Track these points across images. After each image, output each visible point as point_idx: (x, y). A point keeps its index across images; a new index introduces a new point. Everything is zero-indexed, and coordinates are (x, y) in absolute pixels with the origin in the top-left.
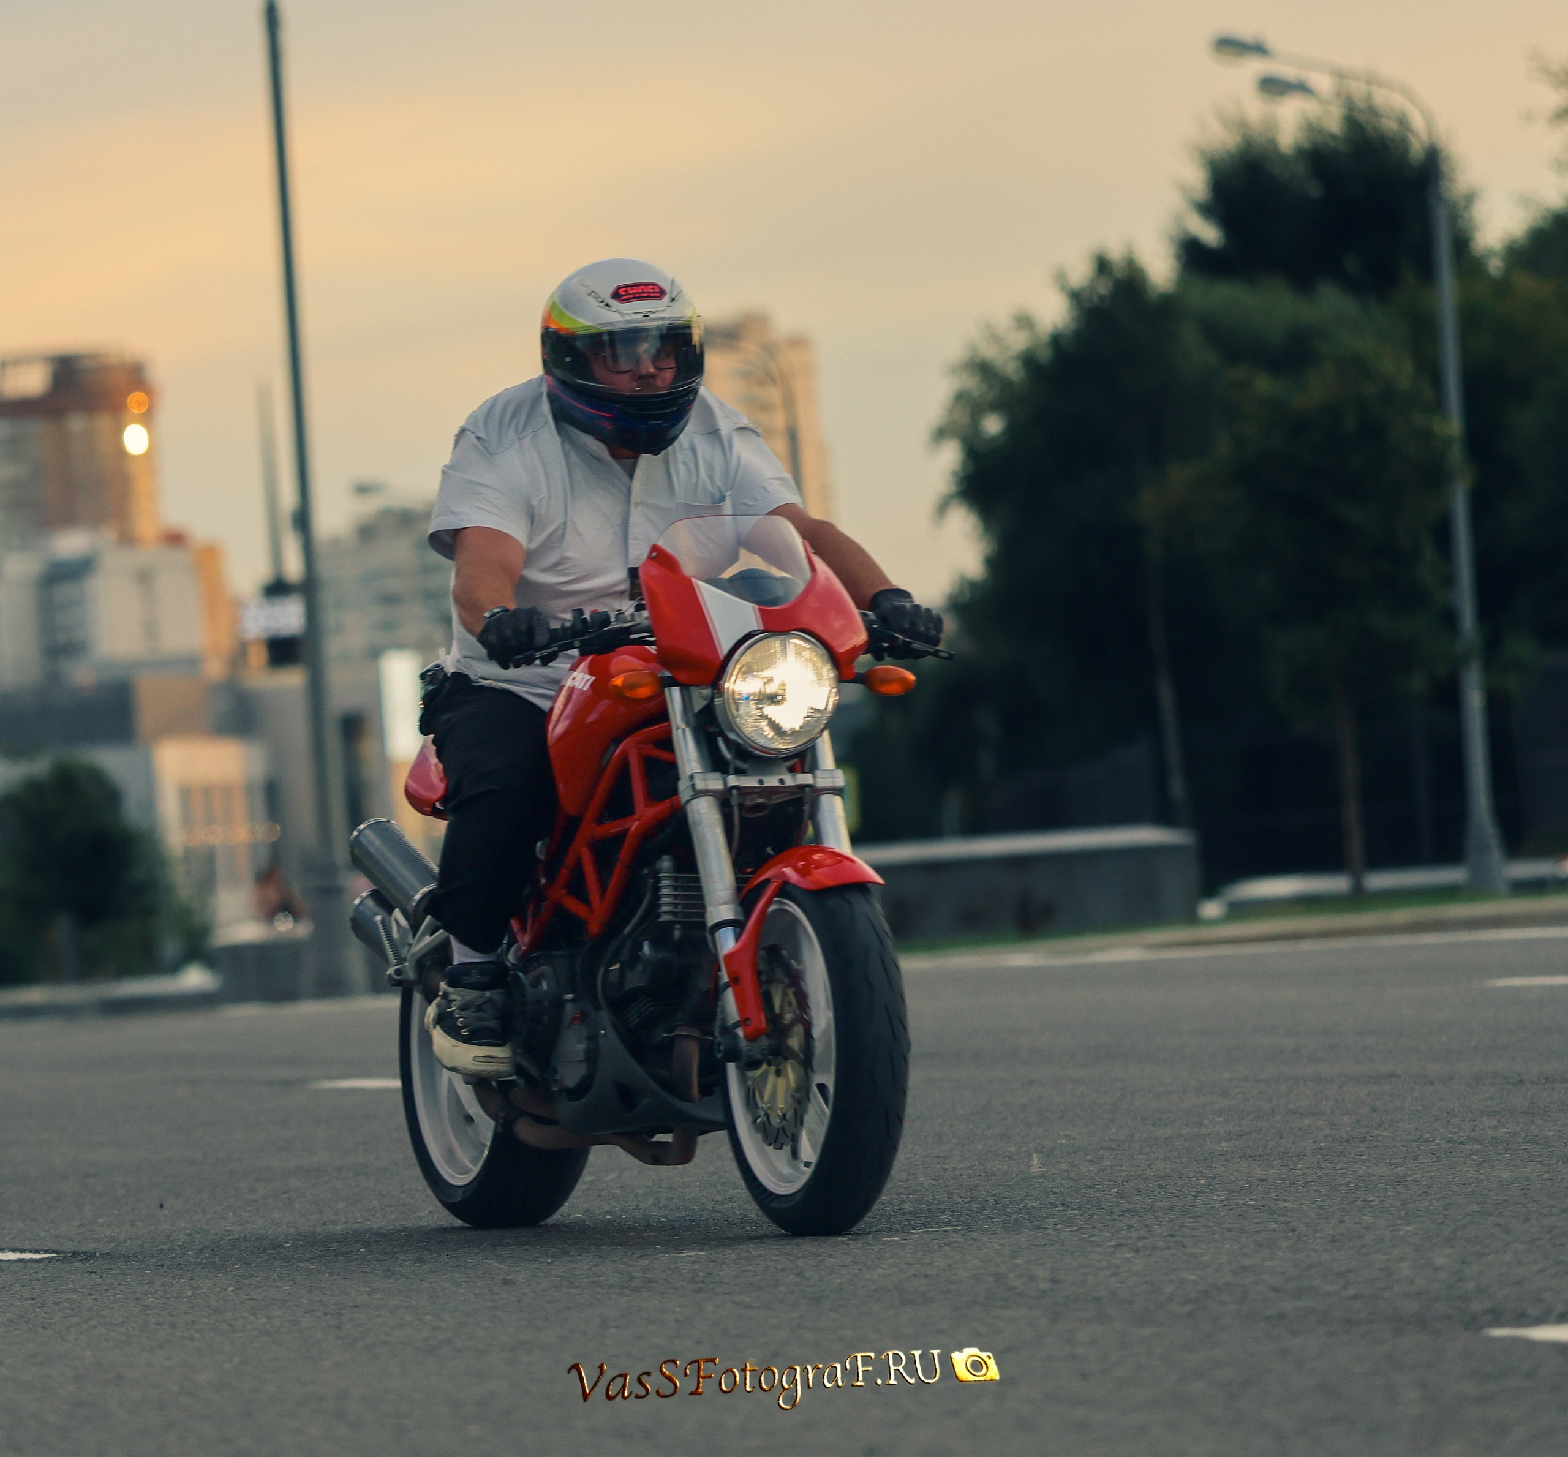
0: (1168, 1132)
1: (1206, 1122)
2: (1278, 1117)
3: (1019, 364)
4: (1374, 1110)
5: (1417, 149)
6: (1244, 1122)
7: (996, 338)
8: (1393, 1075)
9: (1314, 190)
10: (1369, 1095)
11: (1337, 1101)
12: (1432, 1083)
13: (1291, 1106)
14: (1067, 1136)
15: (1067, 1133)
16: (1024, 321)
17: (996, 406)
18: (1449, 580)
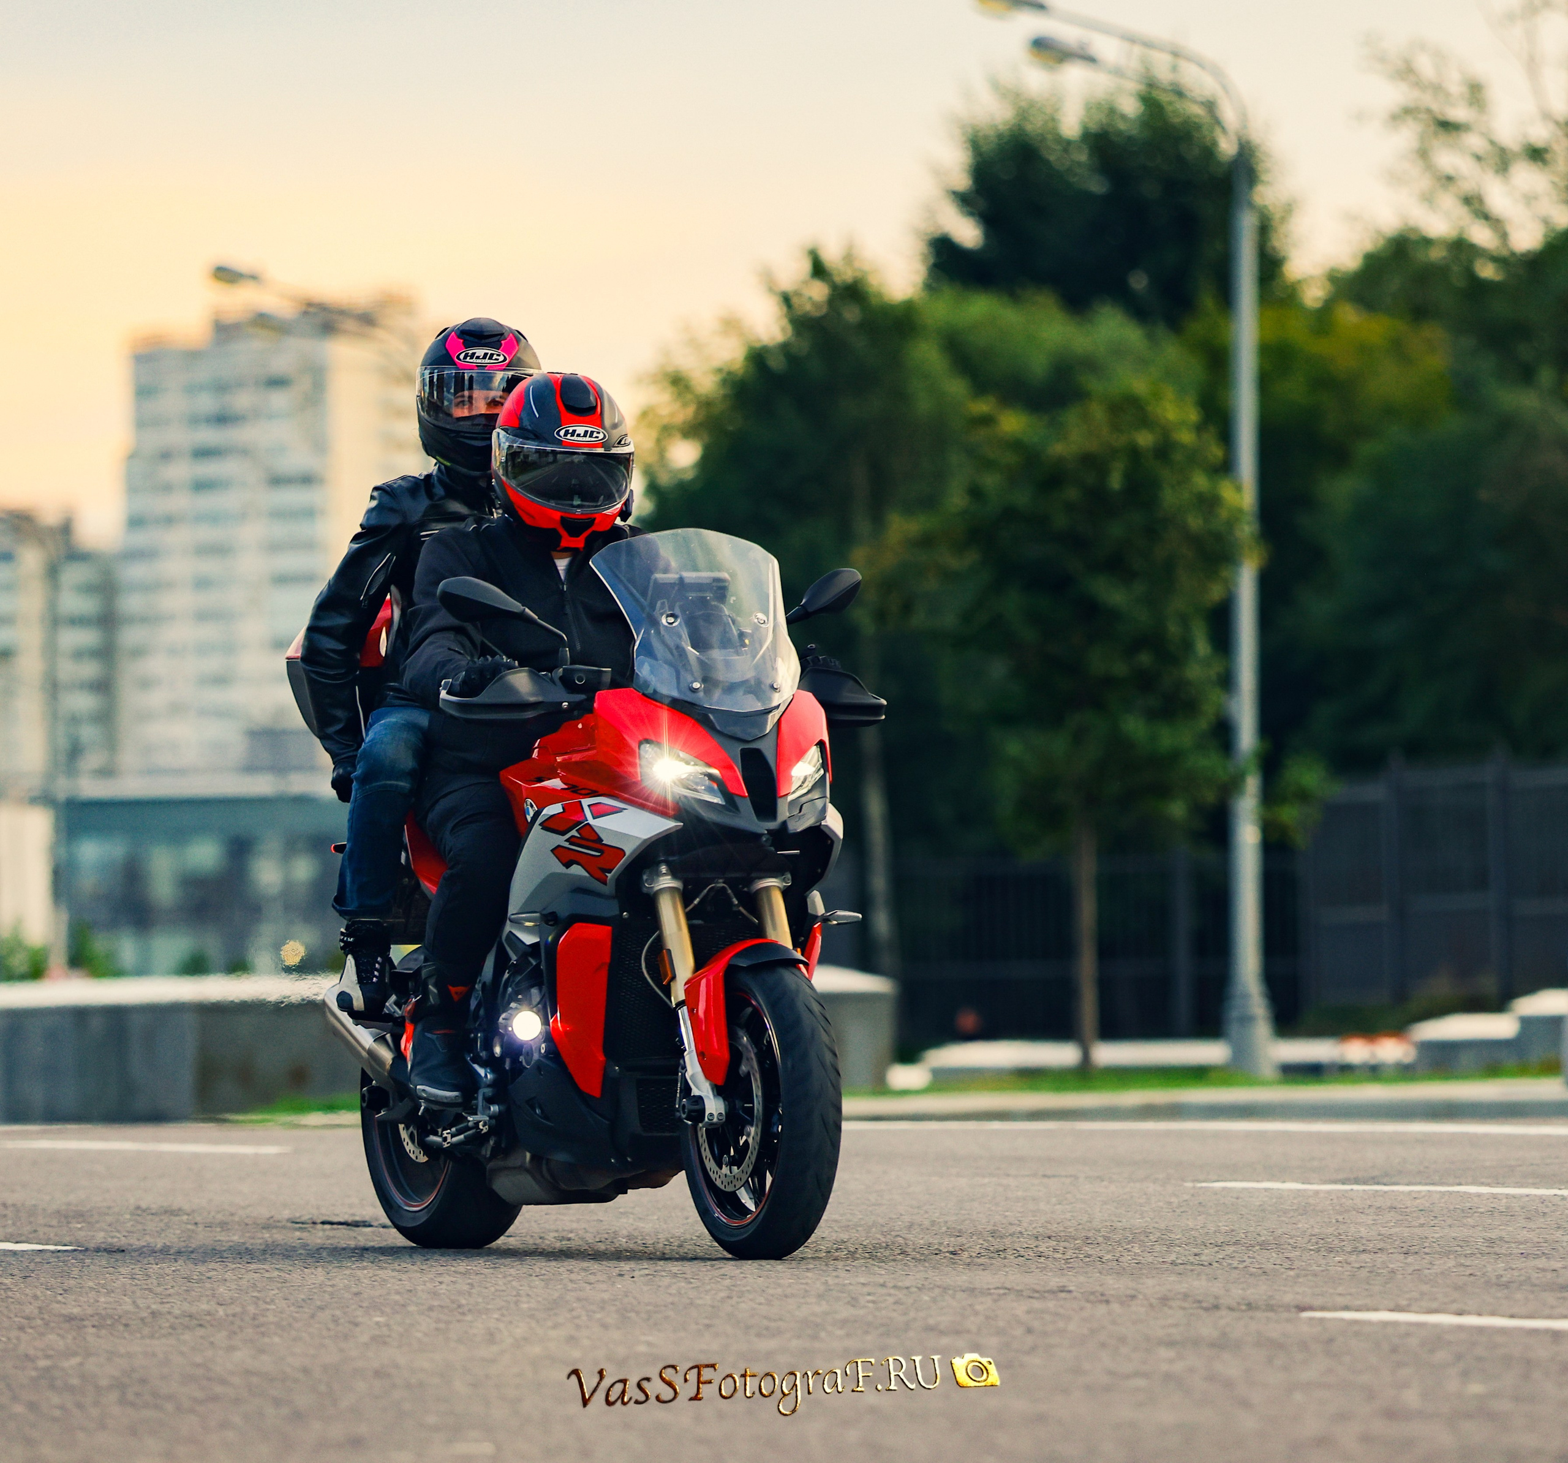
0: (772, 1344)
1: (823, 1334)
2: (911, 1334)
3: (717, 378)
4: (1029, 1331)
5: (1227, 147)
6: (869, 1338)
7: (694, 344)
8: (1063, 1289)
9: (1097, 186)
10: (1028, 1312)
11: (987, 1318)
12: (1107, 1302)
13: (931, 1321)
14: (649, 1344)
15: (650, 1338)
16: (731, 325)
17: (689, 431)
18: (1227, 681)
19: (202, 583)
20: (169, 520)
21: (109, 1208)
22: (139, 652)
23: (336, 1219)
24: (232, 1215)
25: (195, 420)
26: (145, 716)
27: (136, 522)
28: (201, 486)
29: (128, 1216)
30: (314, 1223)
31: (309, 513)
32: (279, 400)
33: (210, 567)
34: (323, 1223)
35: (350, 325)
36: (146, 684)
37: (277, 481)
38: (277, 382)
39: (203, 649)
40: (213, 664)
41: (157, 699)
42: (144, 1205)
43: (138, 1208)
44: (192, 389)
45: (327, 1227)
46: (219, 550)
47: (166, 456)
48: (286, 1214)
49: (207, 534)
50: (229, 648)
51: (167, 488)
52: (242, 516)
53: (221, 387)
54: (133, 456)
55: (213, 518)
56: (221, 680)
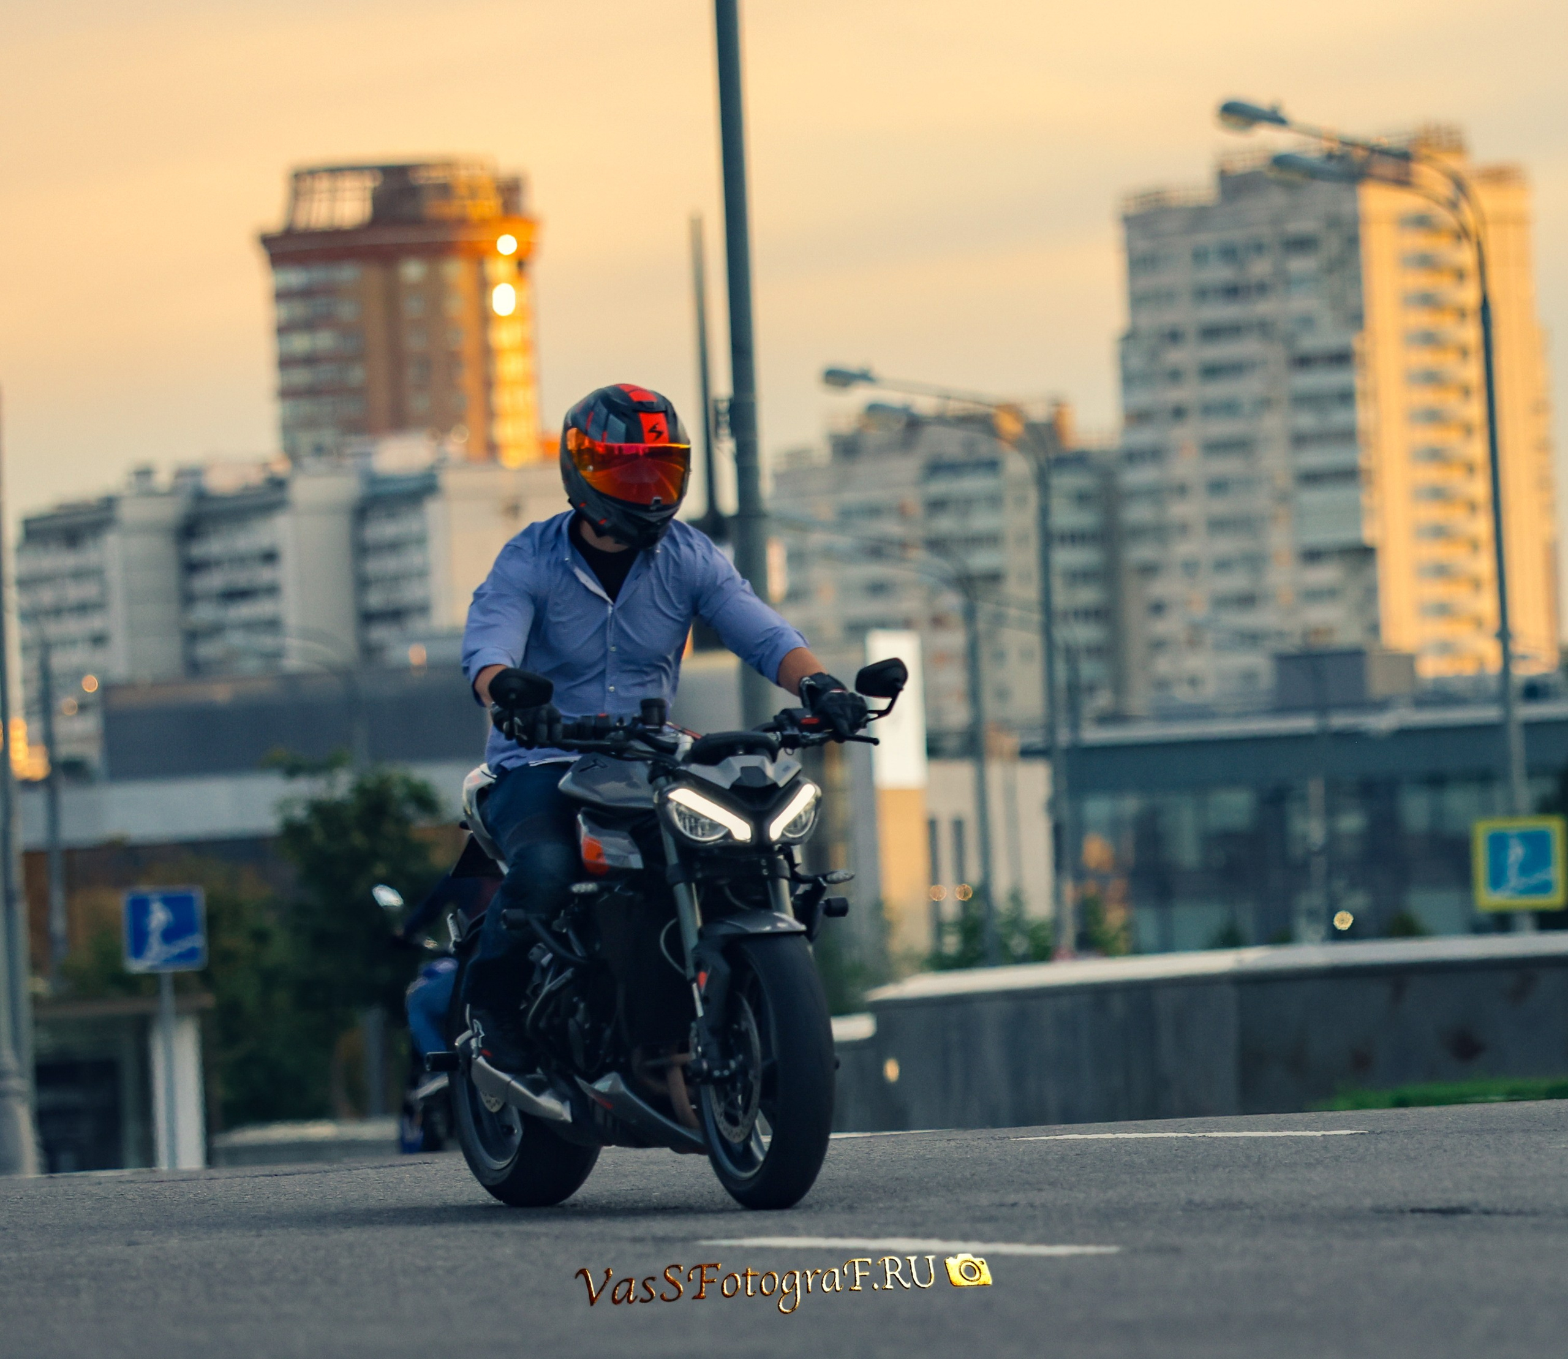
19: (1218, 487)
20: (1179, 413)
21: (1156, 1204)
22: (1149, 570)
23: (1428, 1206)
24: (1303, 1205)
25: (1202, 294)
26: (1158, 645)
27: (1137, 417)
28: (1212, 372)
29: (1180, 1213)
30: (1402, 1212)
31: (1346, 397)
32: (1300, 265)
33: (1227, 466)
34: (1413, 1211)
35: (1387, 168)
36: (1158, 608)
37: (1303, 362)
38: (1302, 244)
39: (1223, 565)
40: (1236, 582)
41: (1168, 626)
42: (1197, 1198)
43: (1190, 1202)
44: (1200, 256)
45: (1418, 1215)
46: (1239, 446)
47: (1174, 337)
48: (1368, 1202)
49: (1221, 428)
50: (1255, 562)
51: (1175, 376)
52: (1265, 404)
53: (1229, 253)
54: (1130, 338)
55: (1229, 408)
56: (1247, 600)
